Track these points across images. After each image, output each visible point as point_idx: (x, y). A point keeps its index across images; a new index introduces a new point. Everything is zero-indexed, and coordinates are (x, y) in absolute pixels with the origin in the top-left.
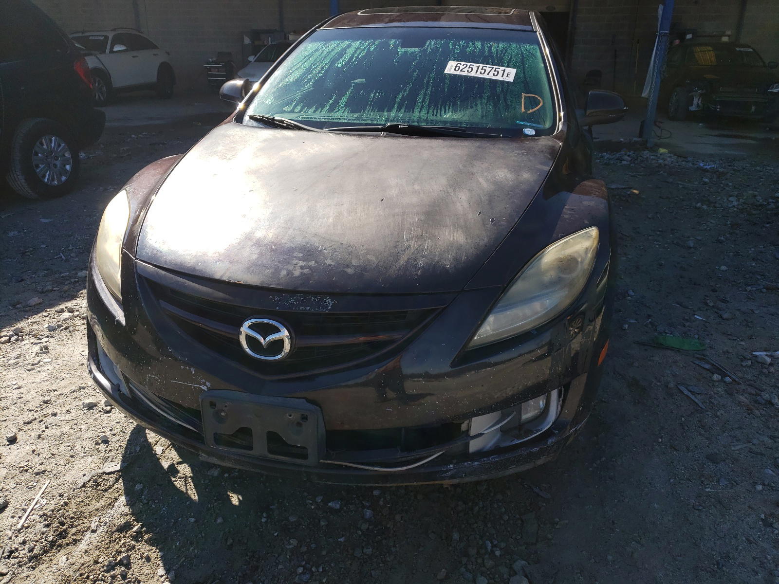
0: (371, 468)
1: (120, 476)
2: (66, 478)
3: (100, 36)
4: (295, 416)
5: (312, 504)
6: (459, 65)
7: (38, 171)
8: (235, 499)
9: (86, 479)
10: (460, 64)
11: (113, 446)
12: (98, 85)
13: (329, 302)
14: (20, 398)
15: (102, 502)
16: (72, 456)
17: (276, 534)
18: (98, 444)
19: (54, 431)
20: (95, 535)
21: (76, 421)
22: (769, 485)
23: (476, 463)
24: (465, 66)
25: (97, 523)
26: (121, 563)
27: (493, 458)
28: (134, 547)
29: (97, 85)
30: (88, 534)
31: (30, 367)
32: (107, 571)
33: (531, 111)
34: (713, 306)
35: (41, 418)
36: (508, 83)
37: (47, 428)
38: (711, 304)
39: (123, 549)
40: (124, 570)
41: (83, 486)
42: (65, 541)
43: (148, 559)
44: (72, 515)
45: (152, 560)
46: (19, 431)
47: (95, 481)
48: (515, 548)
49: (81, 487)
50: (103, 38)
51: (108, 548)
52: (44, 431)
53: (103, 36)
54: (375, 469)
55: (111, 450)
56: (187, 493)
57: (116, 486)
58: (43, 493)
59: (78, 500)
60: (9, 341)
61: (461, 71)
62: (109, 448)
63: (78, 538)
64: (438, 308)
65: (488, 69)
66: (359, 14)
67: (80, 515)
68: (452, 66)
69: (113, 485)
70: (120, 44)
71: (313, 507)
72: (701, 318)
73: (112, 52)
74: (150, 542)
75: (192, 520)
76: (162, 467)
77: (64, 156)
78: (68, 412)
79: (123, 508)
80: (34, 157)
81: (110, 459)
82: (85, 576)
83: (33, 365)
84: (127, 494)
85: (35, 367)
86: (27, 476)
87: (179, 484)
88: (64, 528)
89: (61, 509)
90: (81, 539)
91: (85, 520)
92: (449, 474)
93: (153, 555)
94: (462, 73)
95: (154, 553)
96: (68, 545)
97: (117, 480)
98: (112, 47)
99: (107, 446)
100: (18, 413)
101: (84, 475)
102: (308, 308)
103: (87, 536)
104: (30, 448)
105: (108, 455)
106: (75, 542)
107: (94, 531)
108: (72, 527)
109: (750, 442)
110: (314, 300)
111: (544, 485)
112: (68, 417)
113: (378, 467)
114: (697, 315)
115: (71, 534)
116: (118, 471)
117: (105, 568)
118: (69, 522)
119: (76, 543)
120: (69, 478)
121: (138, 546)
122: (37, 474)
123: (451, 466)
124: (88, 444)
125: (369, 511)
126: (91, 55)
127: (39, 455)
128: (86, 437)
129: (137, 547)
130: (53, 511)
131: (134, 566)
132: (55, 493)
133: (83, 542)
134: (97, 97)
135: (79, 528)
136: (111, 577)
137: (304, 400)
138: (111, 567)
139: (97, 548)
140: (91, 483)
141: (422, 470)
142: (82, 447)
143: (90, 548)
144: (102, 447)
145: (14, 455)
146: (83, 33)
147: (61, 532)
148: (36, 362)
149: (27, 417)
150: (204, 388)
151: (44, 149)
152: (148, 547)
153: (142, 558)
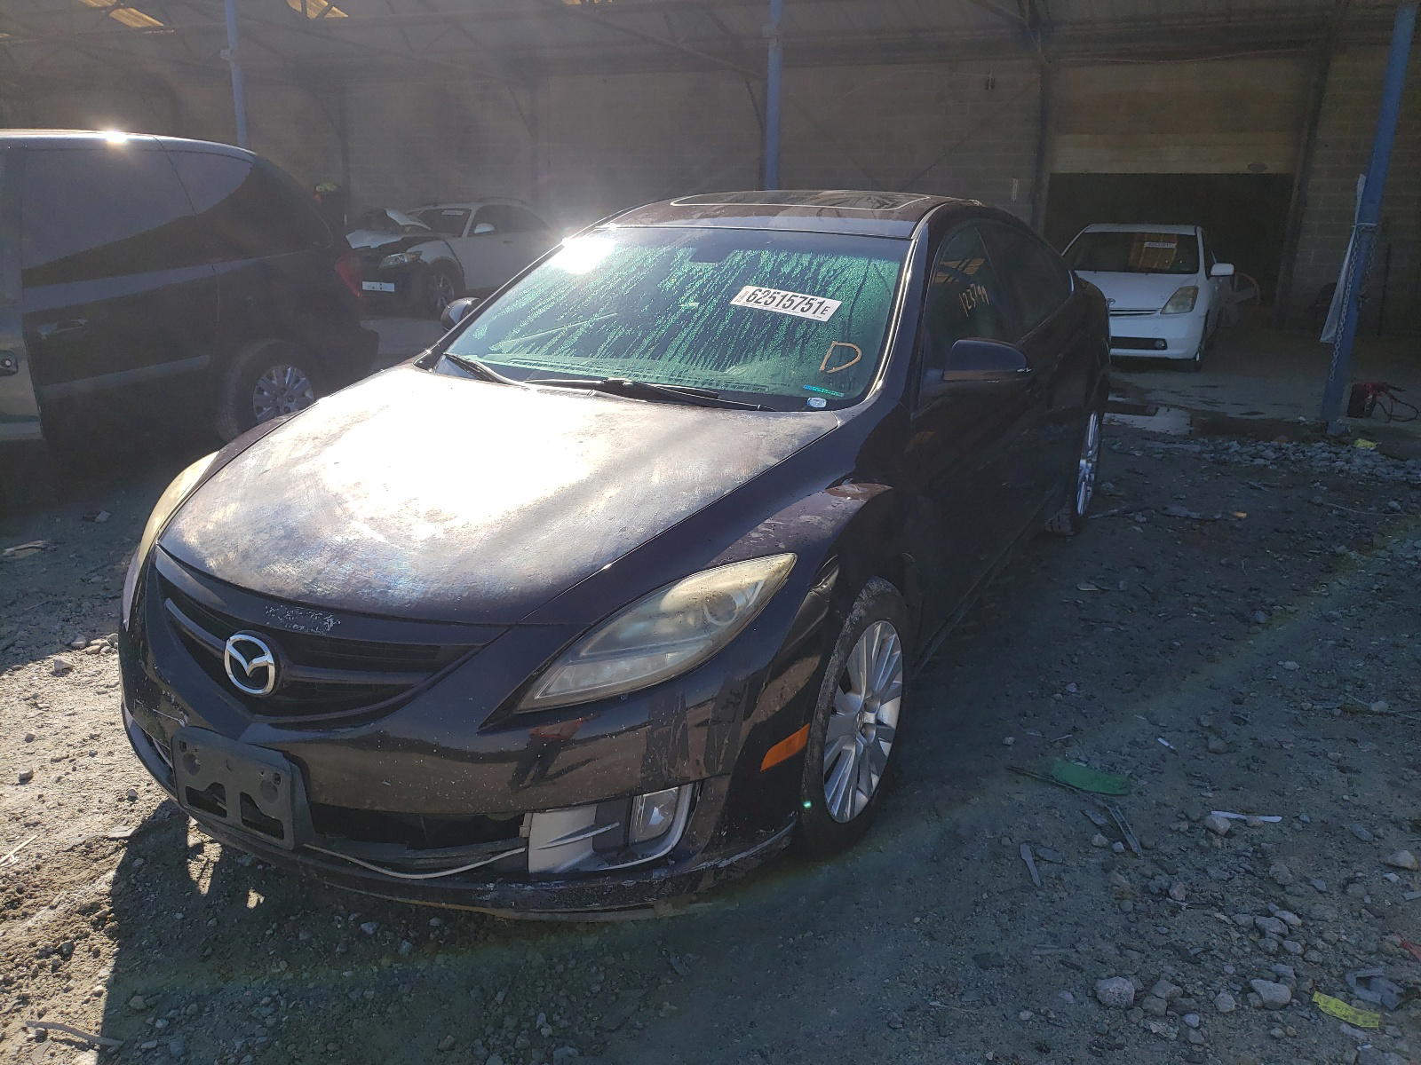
0: (380, 870)
1: (124, 845)
2: (58, 837)
3: (458, 209)
4: (267, 775)
5: (339, 922)
6: (757, 292)
7: (259, 416)
8: (254, 899)
9: (80, 840)
10: (760, 291)
11: (140, 805)
12: (443, 285)
13: (330, 622)
14: (66, 727)
15: (84, 874)
16: (80, 811)
17: (272, 952)
18: (121, 800)
19: (80, 776)
20: (52, 912)
21: (112, 767)
22: (1046, 1015)
23: (529, 887)
24: (766, 293)
25: (63, 898)
26: (59, 951)
27: (557, 885)
28: (87, 935)
29: (441, 286)
30: (44, 910)
31: (103, 689)
32: (38, 957)
33: (834, 370)
34: (1210, 727)
35: (75, 757)
36: (819, 323)
37: (74, 769)
38: (1206, 724)
39: (71, 935)
40: (57, 960)
41: (72, 849)
42: (12, 912)
43: (97, 954)
44: (38, 883)
45: (101, 957)
46: (40, 769)
47: (89, 846)
48: (580, 1031)
49: (67, 851)
50: (461, 213)
51: (57, 931)
52: (68, 773)
53: (462, 209)
54: (384, 871)
55: (132, 810)
56: (197, 883)
57: (112, 857)
58: (20, 850)
59: (56, 865)
60: (98, 652)
61: (756, 302)
62: (133, 807)
63: (30, 912)
64: (475, 647)
65: (797, 300)
66: (672, 204)
67: (48, 884)
68: (747, 292)
69: (110, 855)
70: (484, 222)
71: (339, 926)
72: (1166, 744)
73: (471, 233)
74: (112, 934)
75: (179, 916)
76: (186, 842)
77: (304, 395)
78: (111, 753)
79: (103, 886)
80: (256, 396)
81: (125, 822)
82: (11, 957)
83: (107, 687)
84: (119, 870)
85: (108, 690)
86: (14, 826)
87: (194, 869)
88: (20, 896)
89: (28, 872)
90: (33, 914)
91: (51, 892)
92: (488, 897)
93: (105, 950)
94: (757, 306)
95: (108, 948)
96: (14, 918)
97: (117, 849)
98: (474, 226)
99: (131, 805)
100: (52, 746)
101: (80, 836)
102: (302, 627)
103: (42, 912)
104: (38, 792)
105: (125, 816)
106: (25, 915)
107: (53, 908)
108: (31, 898)
109: (1074, 948)
110: (314, 617)
111: (690, 955)
112: (109, 760)
113: (389, 870)
114: (1162, 738)
115: (24, 905)
116: (125, 838)
117: (38, 953)
118: (30, 890)
119: (26, 917)
120: (61, 837)
121: (94, 934)
122: (27, 825)
123: (491, 886)
124: (110, 798)
125: (407, 943)
126: (437, 239)
127: (44, 802)
128: (112, 789)
129: (91, 937)
130: (18, 873)
131: (74, 959)
132: (35, 852)
133: (34, 919)
134: (439, 304)
135: (38, 900)
136: (39, 965)
137: (280, 753)
138: (46, 953)
139: (45, 928)
140: (83, 847)
141: (449, 886)
142: (100, 801)
143: (36, 925)
144: (126, 804)
145: (17, 797)
146: (436, 204)
147: (14, 901)
148: (112, 684)
149: (58, 754)
150: (182, 723)
151: (274, 385)
152: (106, 940)
153: (90, 950)
